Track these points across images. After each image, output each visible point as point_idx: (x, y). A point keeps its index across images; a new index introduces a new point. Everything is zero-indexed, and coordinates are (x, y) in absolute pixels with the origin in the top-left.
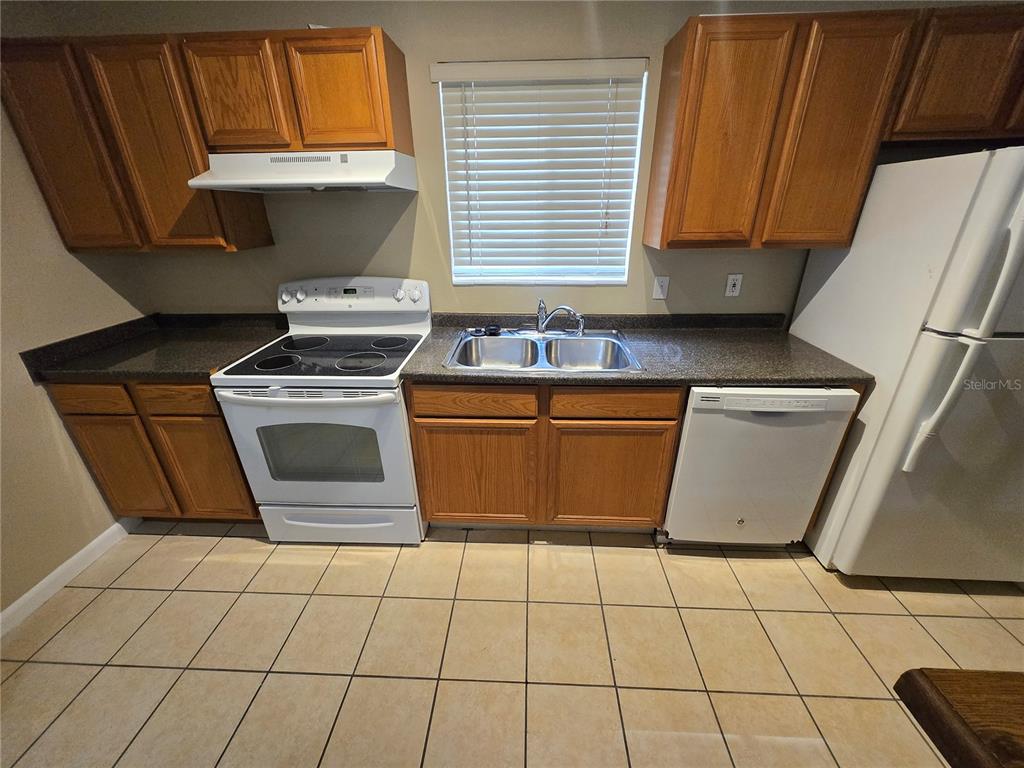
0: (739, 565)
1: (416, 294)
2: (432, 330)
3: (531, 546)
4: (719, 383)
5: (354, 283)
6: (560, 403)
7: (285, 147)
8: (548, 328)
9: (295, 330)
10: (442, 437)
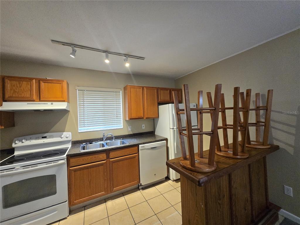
0: (157, 187)
1: (68, 136)
2: (72, 145)
3: (106, 203)
4: (144, 143)
5: (45, 135)
6: (112, 154)
7: (34, 101)
8: (105, 140)
9: (16, 153)
10: (78, 172)
